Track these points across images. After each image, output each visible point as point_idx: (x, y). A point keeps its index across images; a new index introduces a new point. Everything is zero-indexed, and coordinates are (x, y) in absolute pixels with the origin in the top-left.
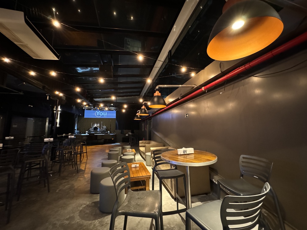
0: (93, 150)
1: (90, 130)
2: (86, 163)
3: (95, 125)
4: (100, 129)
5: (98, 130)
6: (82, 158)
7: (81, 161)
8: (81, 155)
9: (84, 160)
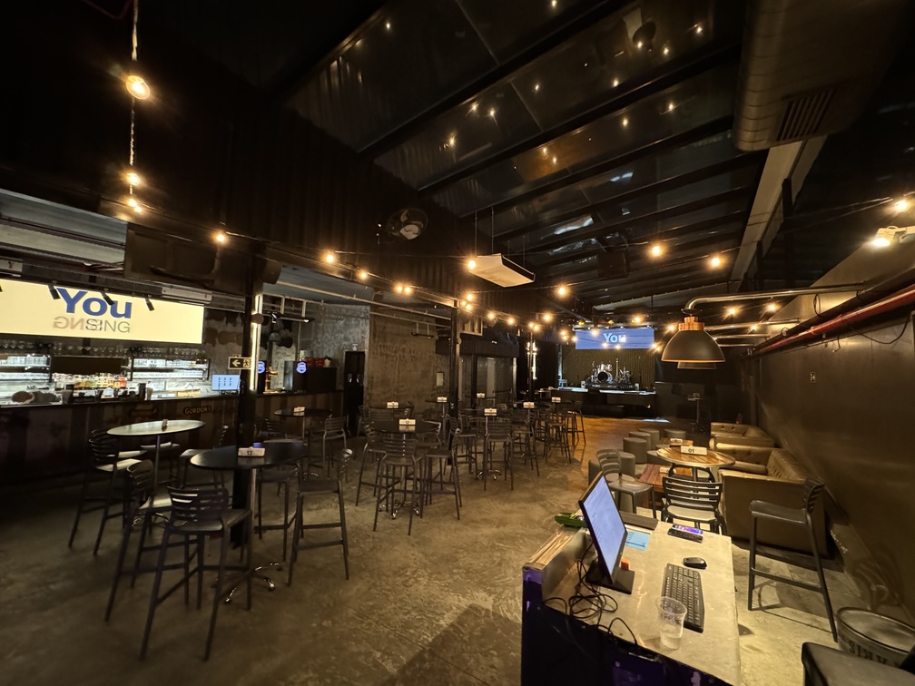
0: (598, 428)
1: (590, 380)
2: (583, 450)
3: (602, 368)
4: (614, 377)
5: (610, 380)
6: (576, 441)
7: (574, 446)
8: (573, 436)
9: (580, 445)
